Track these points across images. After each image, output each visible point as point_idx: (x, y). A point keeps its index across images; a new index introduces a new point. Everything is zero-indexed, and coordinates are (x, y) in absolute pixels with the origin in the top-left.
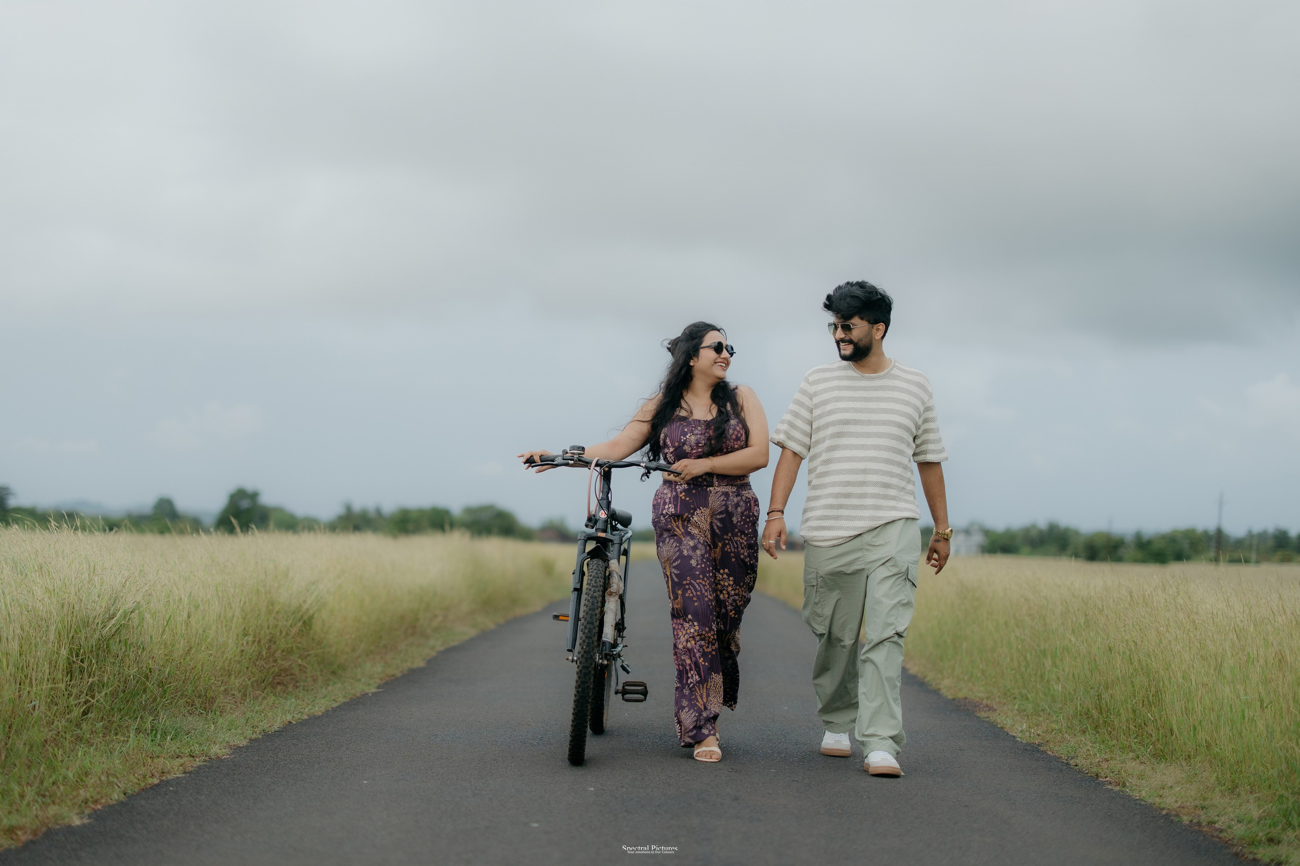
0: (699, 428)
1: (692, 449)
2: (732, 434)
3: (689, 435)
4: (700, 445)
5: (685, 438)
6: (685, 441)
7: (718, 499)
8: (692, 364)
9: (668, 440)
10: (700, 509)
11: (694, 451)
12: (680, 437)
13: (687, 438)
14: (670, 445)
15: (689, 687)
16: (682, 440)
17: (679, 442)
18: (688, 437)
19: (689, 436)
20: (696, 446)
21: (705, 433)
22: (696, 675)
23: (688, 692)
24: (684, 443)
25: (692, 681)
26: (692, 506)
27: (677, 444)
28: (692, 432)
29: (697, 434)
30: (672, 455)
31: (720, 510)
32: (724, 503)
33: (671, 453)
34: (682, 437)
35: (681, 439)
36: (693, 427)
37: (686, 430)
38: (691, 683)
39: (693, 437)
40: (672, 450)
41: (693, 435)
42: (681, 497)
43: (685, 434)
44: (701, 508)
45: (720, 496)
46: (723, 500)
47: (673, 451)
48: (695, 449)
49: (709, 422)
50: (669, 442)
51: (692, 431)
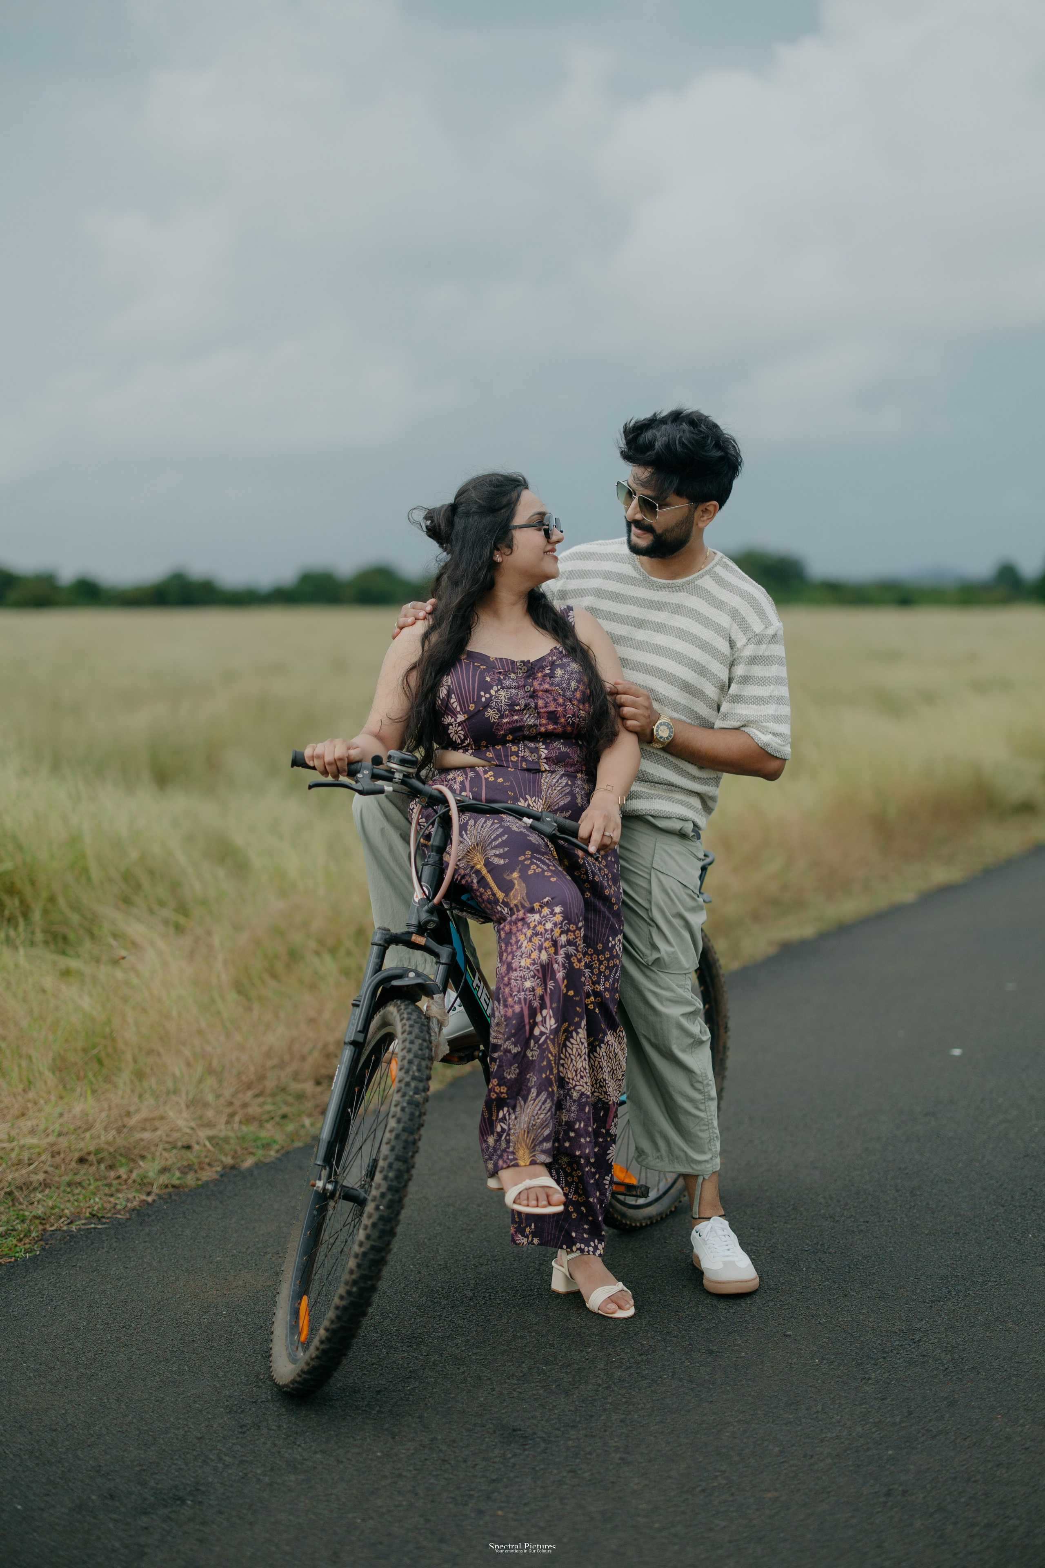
0: (513, 676)
1: (502, 717)
2: (576, 690)
3: (495, 688)
4: (517, 708)
5: (488, 696)
6: (489, 700)
7: (557, 782)
8: (498, 558)
9: (452, 701)
10: (526, 800)
11: (505, 720)
12: (479, 694)
13: (491, 696)
14: (458, 709)
15: (536, 1042)
16: (483, 699)
17: (477, 702)
18: (493, 692)
19: (496, 692)
20: (510, 710)
21: (524, 686)
22: (550, 1017)
23: (536, 1053)
24: (487, 705)
25: (543, 1029)
26: (510, 793)
27: (472, 707)
28: (500, 682)
29: (510, 688)
30: (460, 728)
31: (561, 804)
32: (568, 789)
33: (460, 724)
34: (482, 693)
35: (480, 697)
36: (500, 673)
37: (488, 679)
38: (542, 1033)
39: (503, 693)
40: (461, 718)
41: (503, 688)
42: (486, 779)
43: (487, 688)
44: (528, 797)
45: (560, 778)
46: (567, 785)
47: (464, 721)
48: (507, 716)
49: (532, 664)
50: (456, 704)
51: (500, 680)
